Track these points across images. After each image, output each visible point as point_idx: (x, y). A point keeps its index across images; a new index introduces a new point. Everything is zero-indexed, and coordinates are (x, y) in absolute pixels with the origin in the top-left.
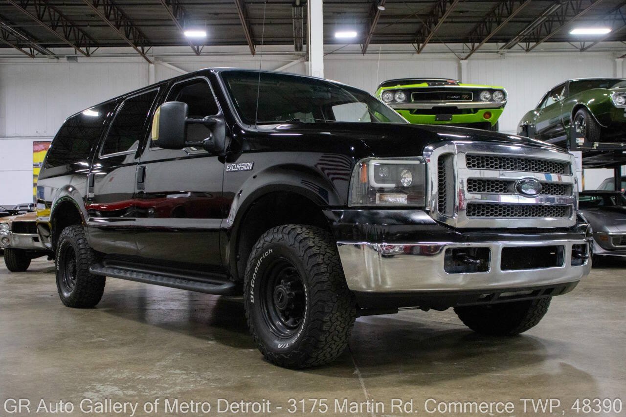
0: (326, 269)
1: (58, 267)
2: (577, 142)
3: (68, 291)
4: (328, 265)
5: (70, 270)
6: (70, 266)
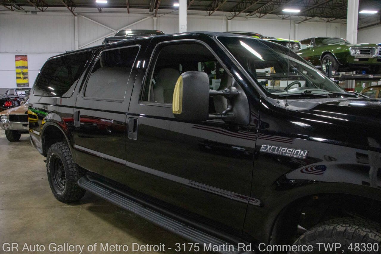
3: (60, 190)
5: (59, 174)
6: (59, 172)
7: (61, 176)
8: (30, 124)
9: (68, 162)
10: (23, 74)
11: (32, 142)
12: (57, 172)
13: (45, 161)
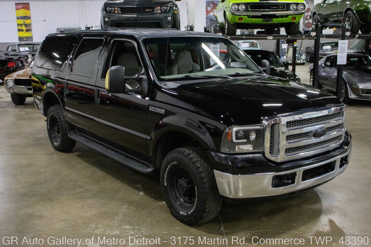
0: (207, 180)
1: (49, 127)
2: (346, 34)
3: (56, 142)
4: (208, 177)
5: (56, 130)
6: (56, 128)
7: (57, 131)
8: (34, 88)
9: (62, 119)
10: (26, 25)
11: (35, 105)
12: (55, 128)
13: (46, 120)
